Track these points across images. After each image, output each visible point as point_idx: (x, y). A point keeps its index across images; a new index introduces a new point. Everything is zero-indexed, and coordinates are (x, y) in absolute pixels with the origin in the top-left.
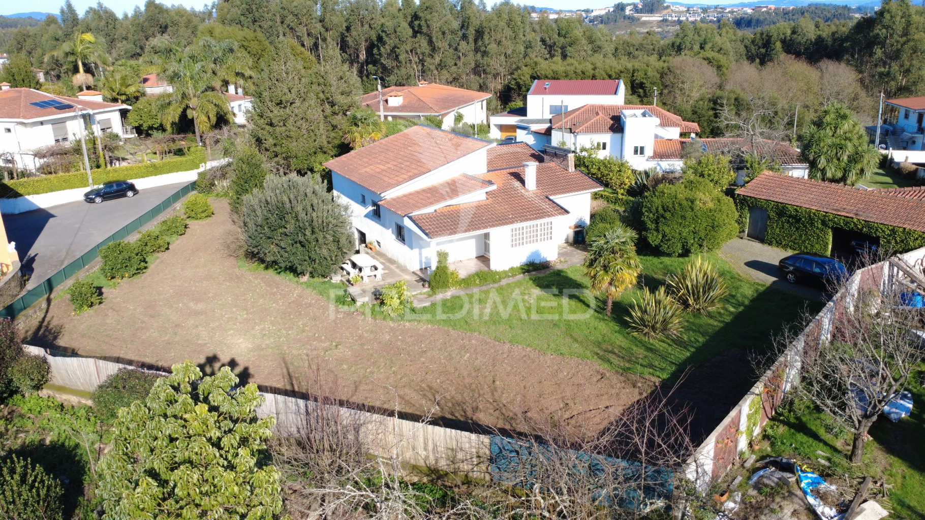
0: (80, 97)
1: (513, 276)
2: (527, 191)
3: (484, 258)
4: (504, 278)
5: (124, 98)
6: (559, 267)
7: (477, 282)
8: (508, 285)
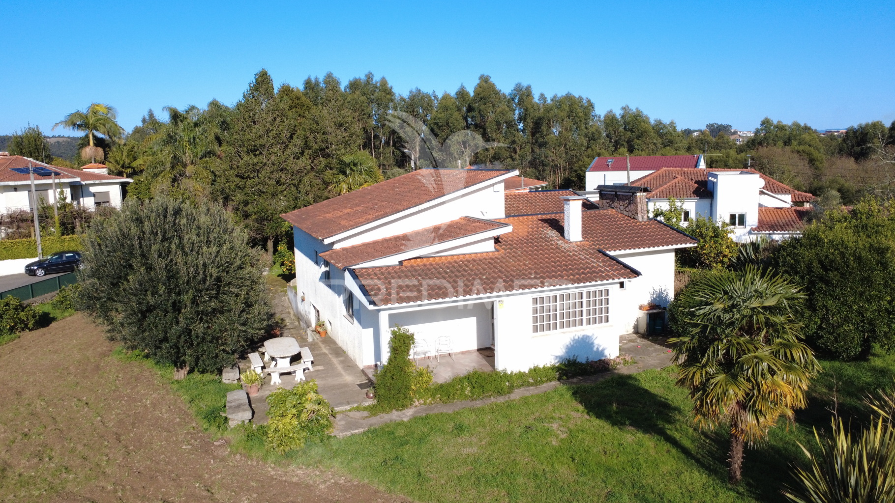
0: (84, 170)
1: (537, 383)
2: (568, 242)
3: (487, 351)
4: (519, 387)
5: (129, 171)
6: (624, 370)
7: (467, 392)
8: (525, 401)
